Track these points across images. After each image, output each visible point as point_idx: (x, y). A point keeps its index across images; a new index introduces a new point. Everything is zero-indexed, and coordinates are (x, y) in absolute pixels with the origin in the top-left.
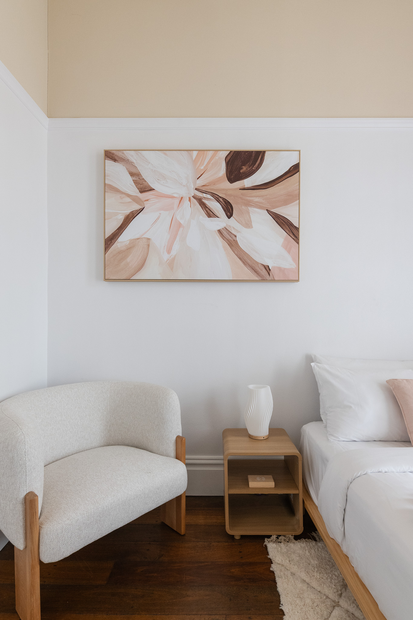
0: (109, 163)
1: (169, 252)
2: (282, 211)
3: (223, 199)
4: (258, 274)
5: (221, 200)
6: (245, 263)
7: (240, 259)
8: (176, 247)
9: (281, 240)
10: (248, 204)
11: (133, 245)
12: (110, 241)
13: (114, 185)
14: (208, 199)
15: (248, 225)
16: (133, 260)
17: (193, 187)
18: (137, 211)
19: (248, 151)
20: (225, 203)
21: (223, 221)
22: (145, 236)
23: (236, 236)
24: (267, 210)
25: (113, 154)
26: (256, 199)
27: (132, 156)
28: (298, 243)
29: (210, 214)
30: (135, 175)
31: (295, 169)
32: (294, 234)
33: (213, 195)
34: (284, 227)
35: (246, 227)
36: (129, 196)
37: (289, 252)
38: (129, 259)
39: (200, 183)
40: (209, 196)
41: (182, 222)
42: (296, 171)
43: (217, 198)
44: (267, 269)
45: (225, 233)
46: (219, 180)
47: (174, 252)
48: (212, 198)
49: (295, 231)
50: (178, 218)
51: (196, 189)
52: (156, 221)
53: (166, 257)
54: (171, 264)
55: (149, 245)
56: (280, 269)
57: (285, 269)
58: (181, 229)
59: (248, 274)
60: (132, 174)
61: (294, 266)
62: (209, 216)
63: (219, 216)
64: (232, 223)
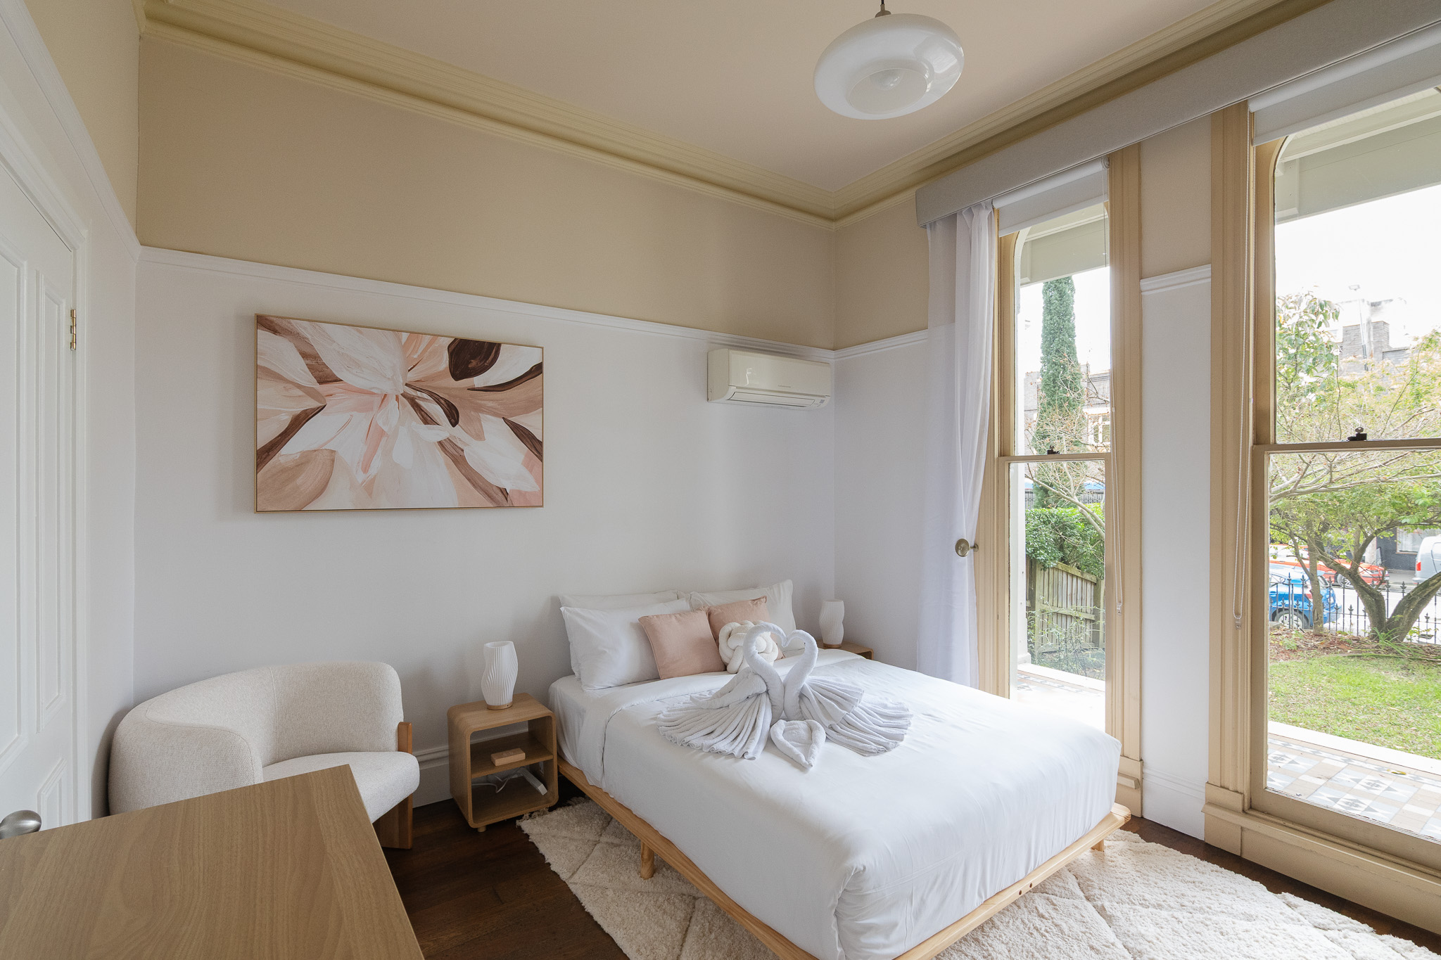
0: (264, 335)
1: (365, 470)
2: (521, 420)
3: (445, 400)
4: (492, 499)
5: (443, 401)
6: (475, 485)
7: (469, 480)
8: (377, 464)
9: (522, 457)
10: (479, 409)
11: (305, 459)
12: (265, 454)
13: (273, 368)
14: (424, 399)
15: (479, 436)
16: (306, 481)
17: (401, 381)
18: (313, 410)
19: (478, 341)
20: (448, 406)
21: (444, 430)
22: (327, 447)
23: (463, 450)
24: (503, 418)
25: (272, 322)
26: (490, 404)
27: (305, 328)
28: (542, 461)
29: (427, 419)
30: (311, 358)
31: (537, 370)
32: (536, 450)
33: (431, 394)
34: (524, 441)
35: (476, 439)
36: (299, 387)
37: (531, 471)
38: (299, 481)
39: (412, 377)
40: (425, 396)
41: (386, 429)
42: (539, 372)
43: (438, 400)
44: (504, 492)
45: (448, 446)
46: (439, 375)
47: (373, 471)
48: (429, 398)
49: (538, 446)
50: (380, 423)
51: (406, 385)
52: (345, 426)
53: (360, 477)
54: (369, 487)
55: (333, 461)
56: (520, 492)
57: (526, 492)
58: (384, 439)
59: (478, 498)
60: (304, 355)
61: (537, 488)
62: (426, 422)
63: (439, 423)
64: (458, 433)
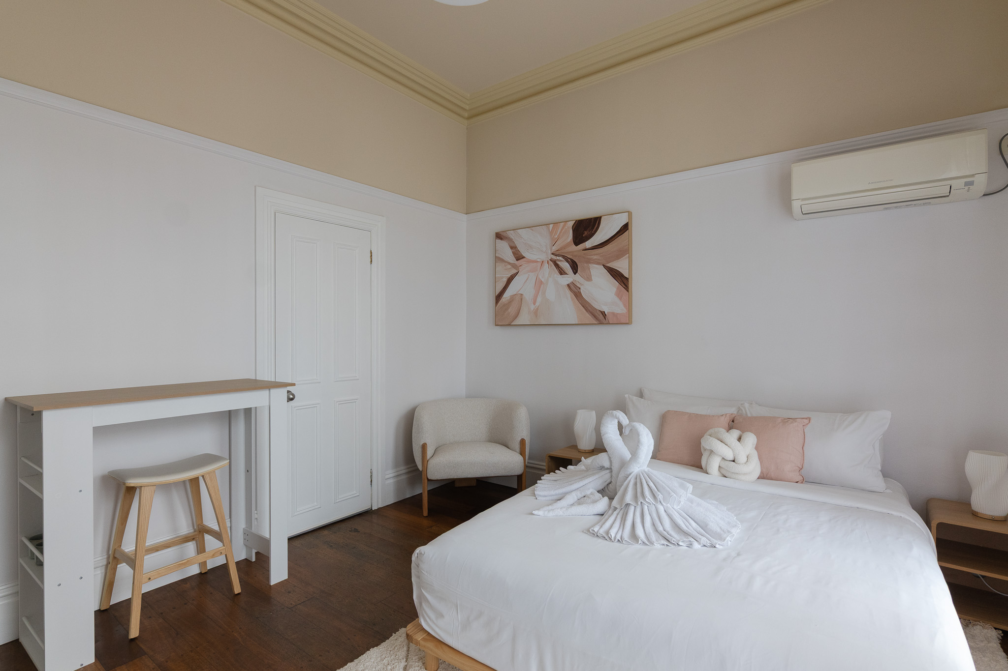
0: (498, 241)
1: (534, 304)
2: (615, 265)
3: (571, 259)
4: (596, 318)
5: (569, 260)
6: (587, 310)
7: (583, 307)
8: (539, 299)
9: (615, 290)
10: (589, 261)
11: (513, 298)
12: (499, 297)
13: (501, 257)
14: (560, 261)
15: (589, 279)
16: (512, 310)
17: (550, 252)
18: (514, 274)
19: (588, 219)
20: (572, 262)
21: (570, 278)
22: (519, 292)
23: (580, 289)
24: (603, 265)
25: (500, 234)
26: (595, 257)
27: (512, 234)
28: (628, 291)
29: (562, 272)
30: (513, 247)
31: (625, 228)
32: (624, 284)
33: (564, 257)
34: (616, 278)
35: (587, 281)
36: (509, 263)
37: (620, 299)
38: (509, 310)
39: (554, 248)
40: (561, 258)
41: (543, 280)
42: (626, 229)
43: (567, 259)
44: (603, 313)
45: (572, 287)
46: (568, 245)
47: (537, 304)
48: (563, 259)
49: (625, 282)
50: (541, 278)
51: (552, 254)
52: (526, 281)
53: (532, 307)
54: (536, 313)
55: (522, 299)
56: (613, 314)
57: (617, 314)
58: (542, 286)
59: (589, 318)
60: (512, 248)
61: (625, 311)
62: (561, 274)
63: (568, 273)
64: (577, 278)
